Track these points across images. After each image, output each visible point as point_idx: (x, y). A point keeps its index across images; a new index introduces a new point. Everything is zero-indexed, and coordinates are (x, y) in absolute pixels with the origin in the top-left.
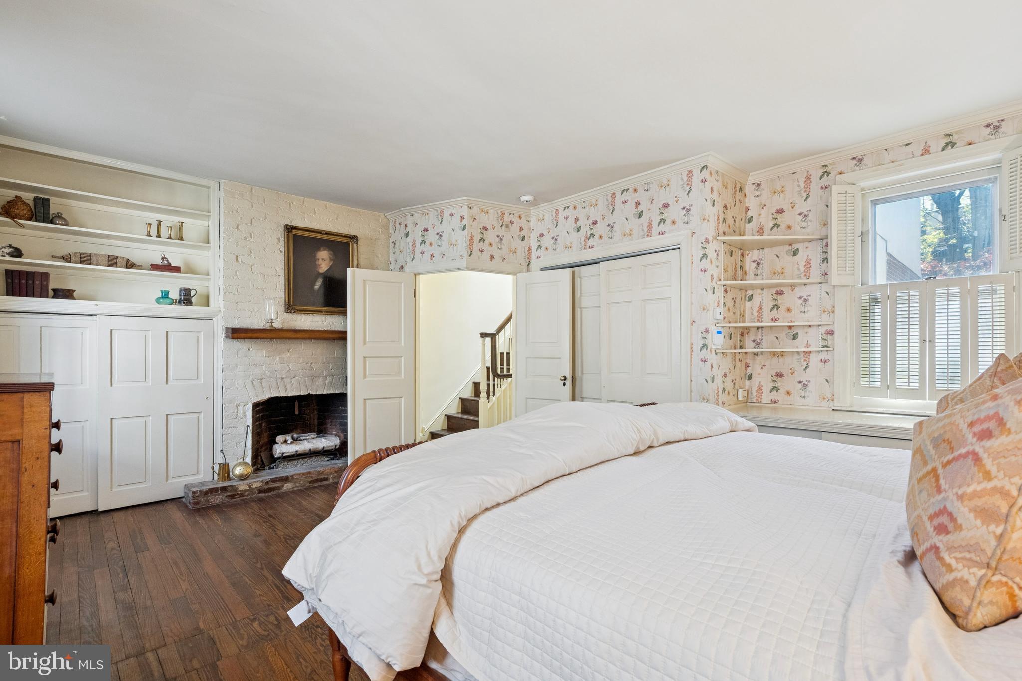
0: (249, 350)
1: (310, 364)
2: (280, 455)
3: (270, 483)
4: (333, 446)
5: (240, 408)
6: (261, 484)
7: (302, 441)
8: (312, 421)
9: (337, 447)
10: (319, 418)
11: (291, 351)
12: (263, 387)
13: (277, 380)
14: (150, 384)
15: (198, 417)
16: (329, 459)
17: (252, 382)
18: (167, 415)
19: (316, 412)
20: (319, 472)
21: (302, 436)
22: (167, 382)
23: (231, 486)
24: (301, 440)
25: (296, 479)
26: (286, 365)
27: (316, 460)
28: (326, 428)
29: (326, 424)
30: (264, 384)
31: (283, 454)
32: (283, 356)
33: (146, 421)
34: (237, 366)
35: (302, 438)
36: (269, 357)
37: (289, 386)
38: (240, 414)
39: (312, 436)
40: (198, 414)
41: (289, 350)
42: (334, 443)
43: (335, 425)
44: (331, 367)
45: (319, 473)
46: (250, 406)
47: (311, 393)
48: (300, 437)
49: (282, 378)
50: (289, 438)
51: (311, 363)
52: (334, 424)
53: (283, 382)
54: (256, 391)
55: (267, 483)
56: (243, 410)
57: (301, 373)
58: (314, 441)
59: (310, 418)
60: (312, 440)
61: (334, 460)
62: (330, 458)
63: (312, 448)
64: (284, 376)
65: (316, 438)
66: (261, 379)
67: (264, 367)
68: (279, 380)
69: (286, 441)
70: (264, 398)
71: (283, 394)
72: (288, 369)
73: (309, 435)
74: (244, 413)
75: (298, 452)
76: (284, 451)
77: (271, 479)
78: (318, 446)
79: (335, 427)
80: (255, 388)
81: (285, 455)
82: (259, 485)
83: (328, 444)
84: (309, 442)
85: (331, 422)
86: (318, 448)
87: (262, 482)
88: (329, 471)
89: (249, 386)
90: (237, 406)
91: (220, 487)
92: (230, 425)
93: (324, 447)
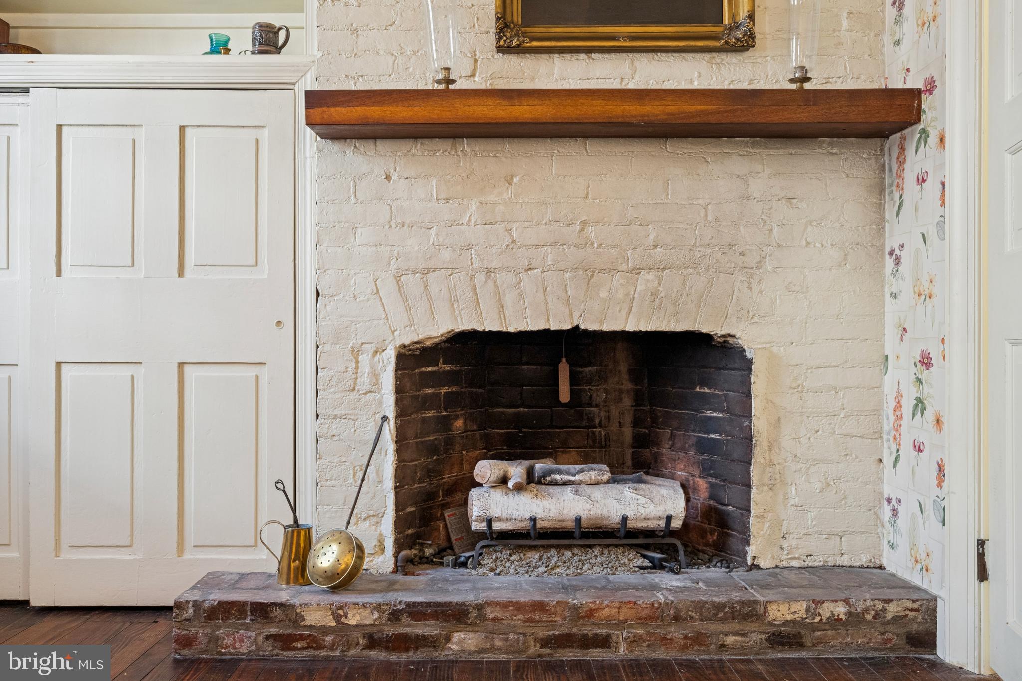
0: (388, 177)
1: (578, 227)
2: (482, 526)
3: (405, 619)
4: (660, 518)
5: (364, 359)
6: (376, 615)
7: (558, 489)
8: (614, 427)
9: (676, 524)
10: (636, 423)
11: (515, 180)
12: (430, 300)
13: (472, 277)
14: (142, 277)
15: (257, 377)
16: (647, 563)
17: (398, 279)
18: (181, 365)
19: (627, 402)
20: (576, 608)
21: (560, 472)
22: (181, 274)
23: (282, 605)
24: (555, 484)
25: (493, 620)
26: (500, 227)
27: (599, 559)
28: (656, 457)
29: (658, 444)
30: (434, 289)
31: (489, 522)
32: (492, 197)
33: (133, 377)
34: (355, 229)
35: (558, 477)
36: (447, 200)
37: (509, 299)
38: (364, 381)
39: (593, 475)
40: (258, 367)
41: (512, 177)
42: (661, 508)
43: (684, 449)
44: (652, 237)
45: (579, 614)
46: (390, 356)
47: (582, 327)
48: (551, 472)
49: (489, 271)
50: (516, 471)
51: (584, 223)
52: (678, 444)
53: (490, 284)
54: (408, 309)
55: (395, 616)
56: (373, 367)
57: (550, 257)
58: (597, 493)
59: (608, 418)
60: (589, 490)
61: (662, 568)
62: (651, 560)
63: (584, 515)
64: (493, 265)
65: (608, 482)
66: (426, 272)
67: (433, 232)
68: (480, 278)
69: (503, 481)
70: (434, 334)
71: (491, 325)
72: (507, 241)
73: (582, 471)
74: (375, 376)
75: (540, 525)
76: (494, 512)
77: (408, 605)
78: (605, 512)
79: (681, 454)
80: (405, 300)
81: (497, 526)
82: (370, 618)
83: (643, 512)
84: (577, 492)
85: (672, 437)
86: (608, 518)
87: (378, 607)
88: (614, 611)
89: (388, 288)
90: (356, 352)
91: (252, 604)
92: (336, 412)
93: (625, 519)
